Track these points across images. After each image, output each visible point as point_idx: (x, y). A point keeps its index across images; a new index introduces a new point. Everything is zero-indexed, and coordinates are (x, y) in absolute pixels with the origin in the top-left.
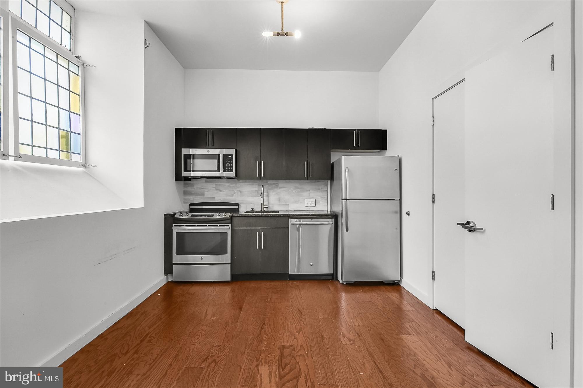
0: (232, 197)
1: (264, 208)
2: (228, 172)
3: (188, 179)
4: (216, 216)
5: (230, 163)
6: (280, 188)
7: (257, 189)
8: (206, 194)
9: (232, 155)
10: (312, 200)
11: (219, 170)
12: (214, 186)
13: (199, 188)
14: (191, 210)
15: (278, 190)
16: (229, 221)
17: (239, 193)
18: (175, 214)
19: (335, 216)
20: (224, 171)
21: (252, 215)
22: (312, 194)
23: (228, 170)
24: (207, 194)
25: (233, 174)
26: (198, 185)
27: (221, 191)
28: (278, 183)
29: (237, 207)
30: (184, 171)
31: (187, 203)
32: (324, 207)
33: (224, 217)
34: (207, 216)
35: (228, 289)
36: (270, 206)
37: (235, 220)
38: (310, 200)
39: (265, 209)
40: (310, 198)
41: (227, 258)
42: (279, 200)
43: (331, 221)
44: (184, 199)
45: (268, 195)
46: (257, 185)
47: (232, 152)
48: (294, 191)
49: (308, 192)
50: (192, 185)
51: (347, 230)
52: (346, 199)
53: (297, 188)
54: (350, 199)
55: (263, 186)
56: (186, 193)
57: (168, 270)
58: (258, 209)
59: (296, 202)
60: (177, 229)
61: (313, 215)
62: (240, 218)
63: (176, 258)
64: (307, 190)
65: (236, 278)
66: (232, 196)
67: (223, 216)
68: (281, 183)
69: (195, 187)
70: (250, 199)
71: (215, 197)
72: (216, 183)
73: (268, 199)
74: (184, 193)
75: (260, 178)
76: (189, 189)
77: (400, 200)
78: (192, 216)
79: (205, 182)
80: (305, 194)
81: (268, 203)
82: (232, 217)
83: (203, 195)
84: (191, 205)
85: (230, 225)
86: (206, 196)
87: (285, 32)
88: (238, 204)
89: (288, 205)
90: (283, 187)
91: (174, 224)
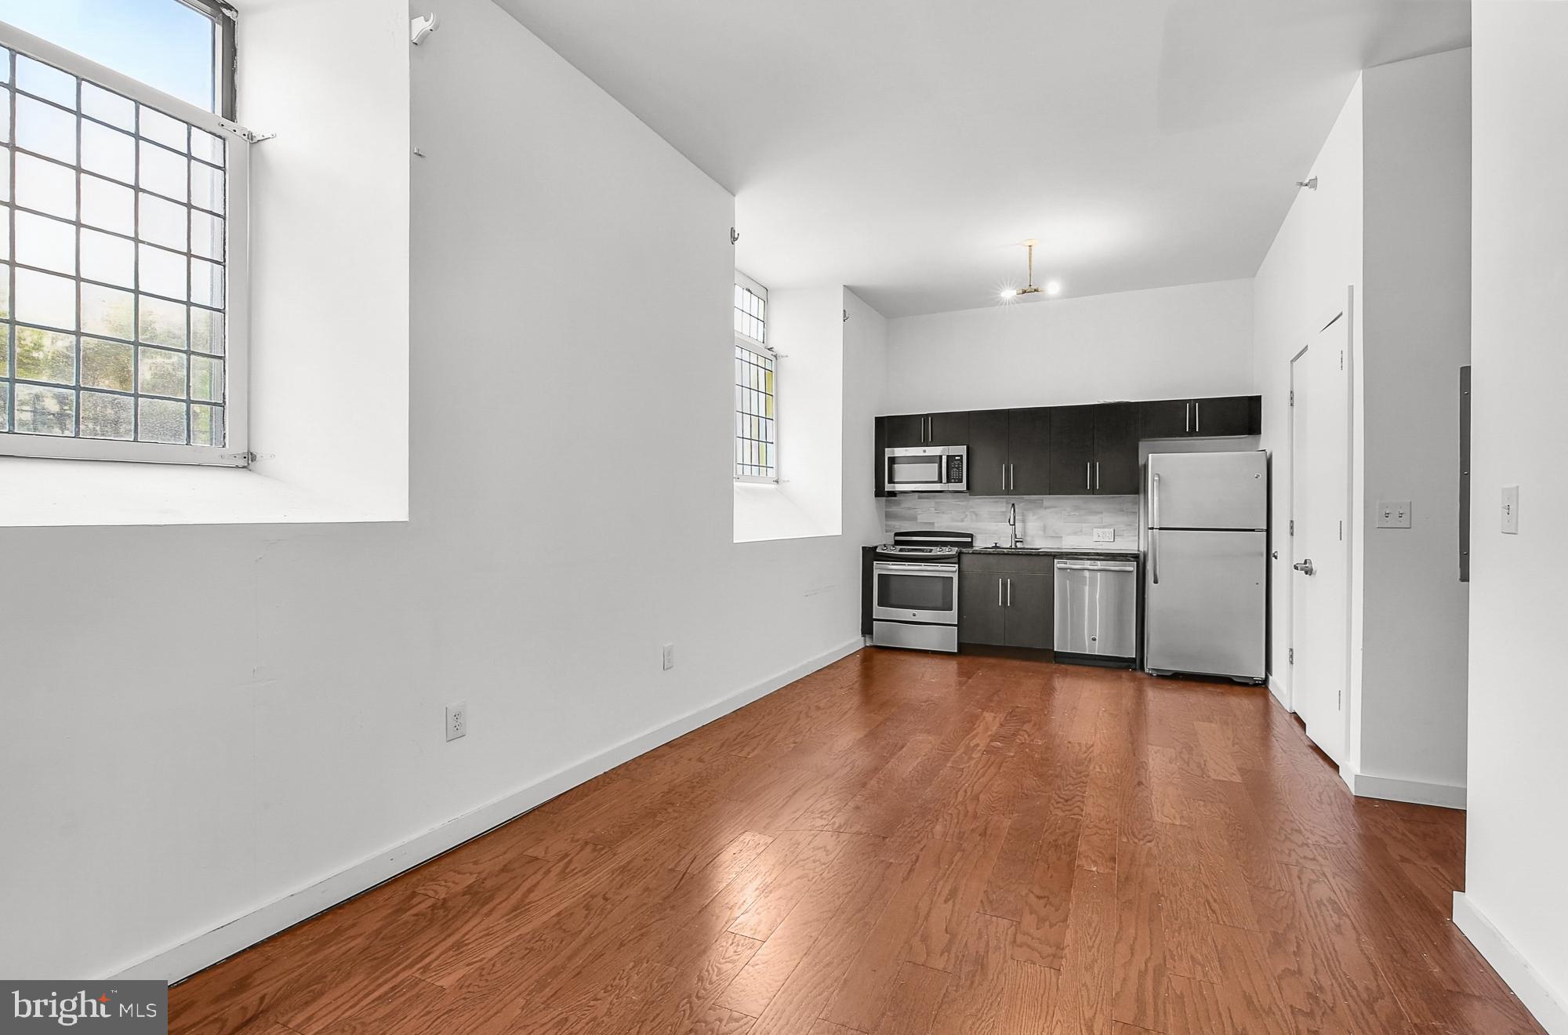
0: (962, 524)
1: (1017, 542)
2: (955, 482)
3: (893, 494)
4: (936, 551)
5: (958, 468)
6: (1046, 508)
7: (1004, 510)
8: (919, 517)
9: (961, 456)
10: (1106, 530)
11: (940, 481)
12: (933, 504)
13: (909, 509)
14: (897, 543)
15: (1042, 512)
16: (956, 560)
17: (974, 517)
18: (876, 547)
19: (1139, 559)
20: (949, 481)
21: (996, 552)
22: (1108, 518)
23: (955, 479)
24: (922, 518)
25: (963, 486)
26: (905, 506)
27: (943, 513)
28: (1042, 500)
29: (969, 540)
30: (889, 483)
31: (891, 531)
32: (1127, 545)
33: (947, 553)
34: (922, 551)
35: (952, 666)
36: (1028, 539)
37: (965, 559)
38: (1102, 530)
39: (1019, 545)
40: (1104, 527)
41: (952, 616)
42: (1045, 529)
43: (1131, 567)
44: (886, 525)
45: (1024, 521)
46: (1005, 504)
47: (961, 450)
48: (1072, 513)
49: (1100, 516)
50: (898, 503)
51: (1156, 582)
52: (1152, 528)
53: (1077, 508)
54: (1160, 529)
55: (1013, 505)
56: (888, 516)
57: (867, 629)
58: (1006, 543)
59: (1075, 533)
60: (879, 568)
61: (1098, 554)
62: (974, 556)
63: (878, 611)
64: (1097, 513)
65: (966, 649)
66: (962, 521)
67: (947, 551)
68: (1049, 500)
69: (903, 506)
70: (993, 526)
71: (933, 523)
72: (937, 500)
73: (1024, 528)
74: (886, 515)
75: (1008, 492)
76: (894, 509)
77: (1268, 531)
78: (901, 550)
79: (919, 498)
80: (1095, 518)
81: (1024, 533)
82: (960, 554)
83: (915, 519)
84: (897, 534)
85: (957, 565)
86: (919, 521)
87: (1033, 287)
88: (971, 536)
89: (1061, 537)
90: (1054, 507)
91: (875, 562)
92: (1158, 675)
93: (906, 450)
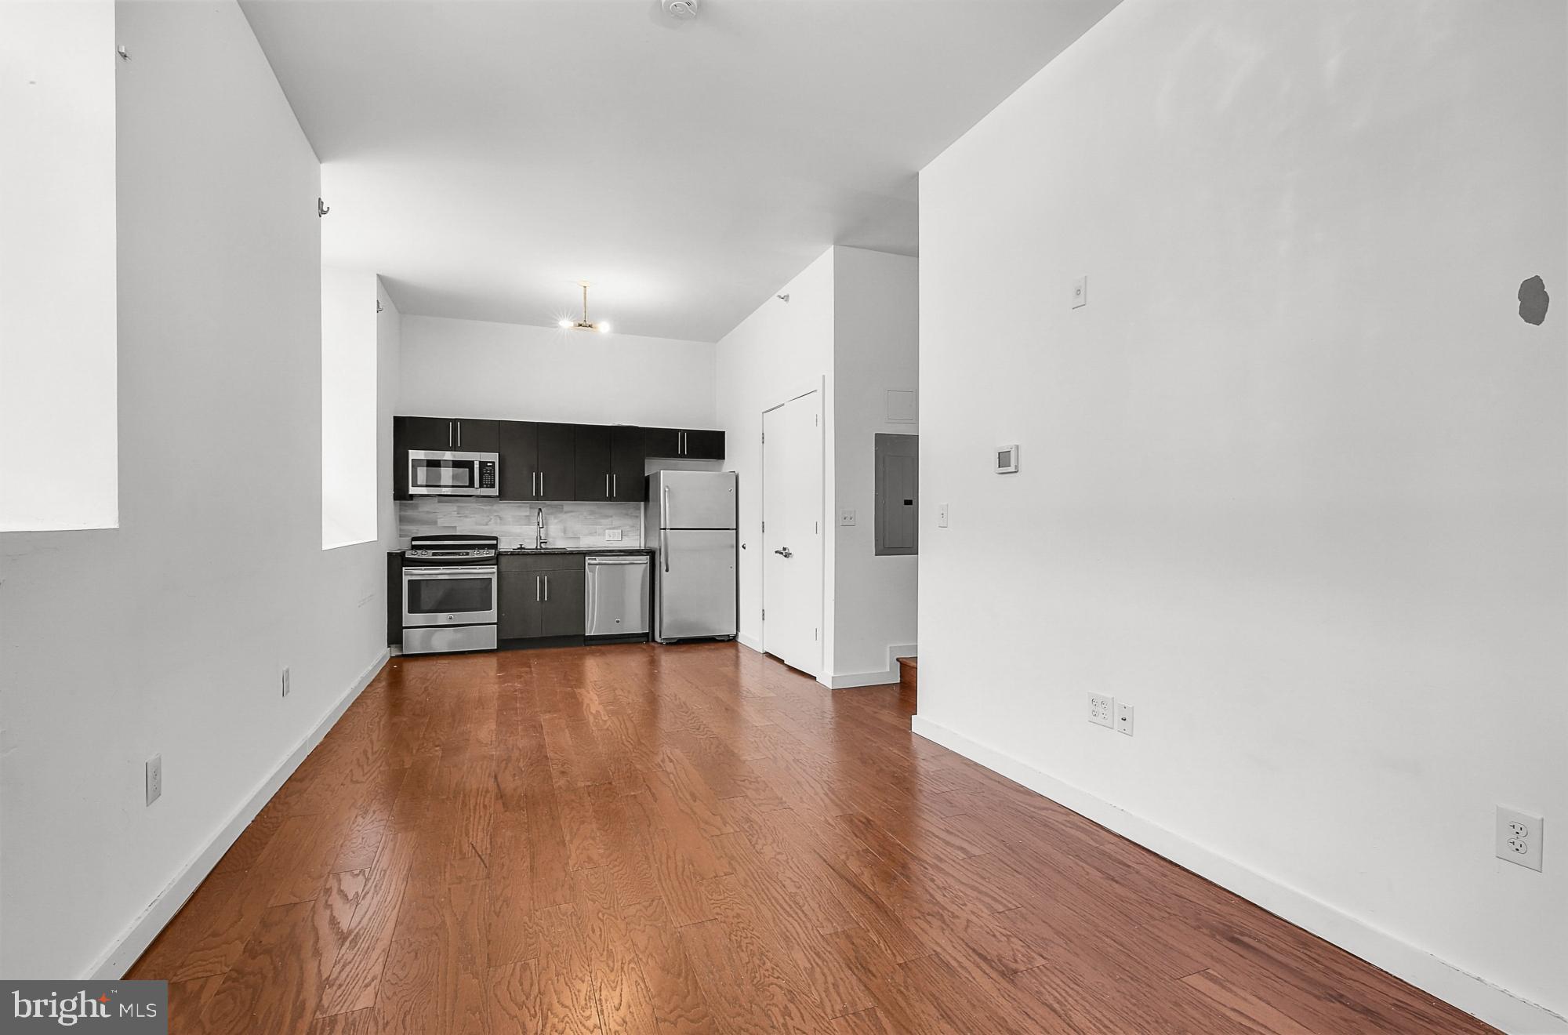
0: (487, 527)
1: (542, 543)
2: (487, 487)
3: (412, 497)
4: (474, 554)
5: (490, 474)
6: (566, 512)
7: (528, 514)
8: (439, 520)
9: (493, 463)
10: (616, 531)
11: (471, 485)
12: (455, 509)
13: (428, 512)
14: (414, 548)
15: (564, 516)
17: (498, 520)
18: (401, 553)
19: (652, 554)
20: (481, 486)
21: (520, 553)
22: (617, 521)
23: (487, 485)
24: (441, 522)
25: (495, 491)
26: (425, 509)
27: (466, 517)
28: (562, 506)
29: (495, 542)
30: (413, 486)
31: (406, 536)
32: (635, 542)
33: (485, 555)
34: (459, 554)
35: (492, 662)
36: (550, 540)
38: (611, 531)
39: (544, 546)
40: (614, 528)
41: (492, 615)
42: (565, 531)
43: (645, 559)
44: (400, 530)
45: (547, 524)
46: (528, 509)
47: (493, 457)
48: (589, 517)
49: (610, 519)
50: (416, 507)
51: (667, 570)
52: (665, 529)
53: (592, 513)
54: (671, 529)
55: (540, 510)
56: (402, 520)
57: (395, 636)
58: (531, 544)
59: (591, 534)
60: (410, 574)
61: (620, 551)
62: (513, 557)
63: (409, 618)
64: (607, 517)
65: (506, 644)
66: (487, 525)
67: (481, 554)
68: (568, 505)
69: (420, 510)
70: (516, 529)
71: (455, 527)
73: (548, 530)
75: (538, 498)
76: (409, 513)
77: (737, 529)
78: (434, 554)
79: (439, 502)
80: (606, 522)
81: (547, 535)
82: (494, 557)
83: (435, 523)
84: (414, 539)
85: (496, 567)
86: (439, 525)
87: (588, 323)
88: (496, 538)
89: (579, 538)
90: (572, 512)
91: (404, 568)
92: (667, 644)
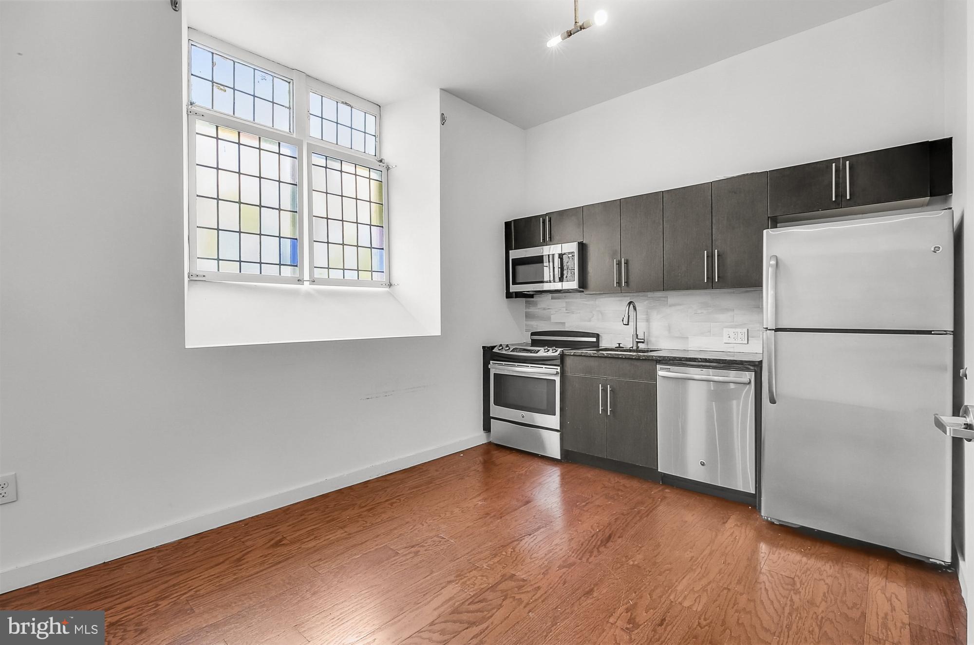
0: (589, 323)
1: (638, 342)
2: (567, 281)
4: (543, 352)
8: (552, 316)
9: (573, 253)
10: (739, 330)
11: (554, 280)
13: (544, 309)
14: (535, 343)
16: (558, 362)
17: (599, 316)
18: (493, 347)
19: (756, 367)
20: (562, 280)
22: (740, 316)
23: (568, 277)
24: (555, 318)
25: (574, 285)
27: (573, 313)
28: (667, 297)
29: (594, 340)
30: (513, 284)
31: (529, 331)
35: (557, 472)
36: (653, 339)
37: (569, 361)
38: (734, 330)
39: (641, 346)
40: (736, 327)
41: (555, 421)
42: (669, 328)
43: (748, 376)
44: (526, 325)
45: (648, 320)
47: (572, 247)
48: (699, 311)
49: (730, 313)
50: (535, 304)
51: (773, 401)
52: (767, 329)
53: (704, 305)
54: (777, 330)
55: (630, 303)
57: (487, 428)
58: (628, 343)
59: (702, 334)
60: (496, 368)
63: (494, 410)
64: (728, 310)
65: (568, 457)
66: (590, 321)
67: (552, 353)
68: (673, 297)
69: (539, 306)
70: (617, 326)
71: (564, 323)
72: (567, 300)
73: (649, 328)
74: (526, 316)
75: (619, 288)
76: (532, 310)
79: (552, 298)
80: (722, 317)
81: (647, 333)
82: (562, 356)
83: (549, 319)
84: (533, 334)
85: (559, 368)
86: (553, 321)
88: (597, 336)
89: (688, 338)
90: (680, 305)
91: (491, 361)
92: (780, 525)
93: (526, 251)
